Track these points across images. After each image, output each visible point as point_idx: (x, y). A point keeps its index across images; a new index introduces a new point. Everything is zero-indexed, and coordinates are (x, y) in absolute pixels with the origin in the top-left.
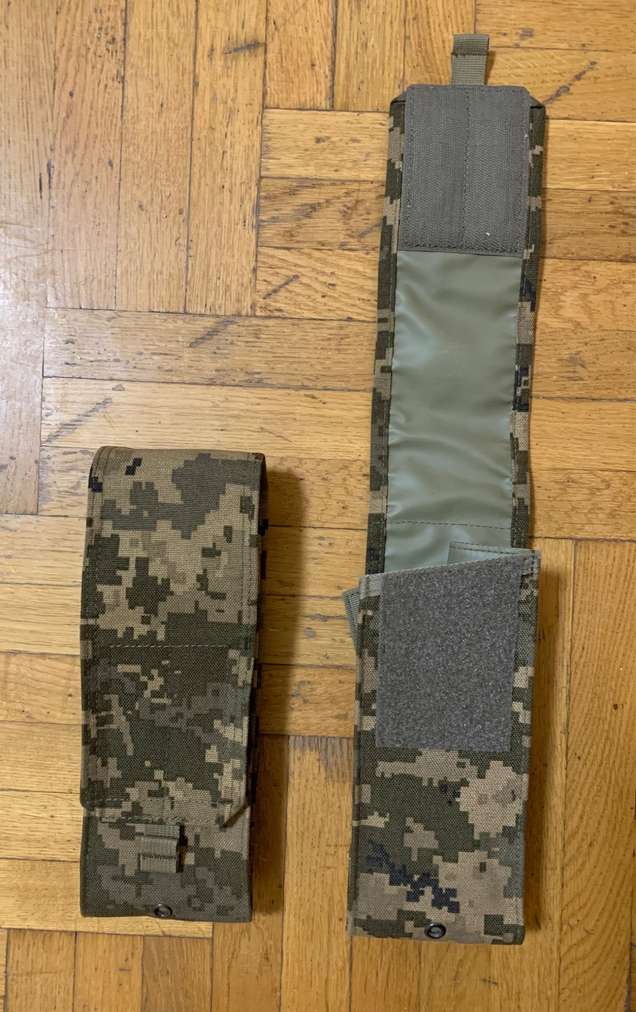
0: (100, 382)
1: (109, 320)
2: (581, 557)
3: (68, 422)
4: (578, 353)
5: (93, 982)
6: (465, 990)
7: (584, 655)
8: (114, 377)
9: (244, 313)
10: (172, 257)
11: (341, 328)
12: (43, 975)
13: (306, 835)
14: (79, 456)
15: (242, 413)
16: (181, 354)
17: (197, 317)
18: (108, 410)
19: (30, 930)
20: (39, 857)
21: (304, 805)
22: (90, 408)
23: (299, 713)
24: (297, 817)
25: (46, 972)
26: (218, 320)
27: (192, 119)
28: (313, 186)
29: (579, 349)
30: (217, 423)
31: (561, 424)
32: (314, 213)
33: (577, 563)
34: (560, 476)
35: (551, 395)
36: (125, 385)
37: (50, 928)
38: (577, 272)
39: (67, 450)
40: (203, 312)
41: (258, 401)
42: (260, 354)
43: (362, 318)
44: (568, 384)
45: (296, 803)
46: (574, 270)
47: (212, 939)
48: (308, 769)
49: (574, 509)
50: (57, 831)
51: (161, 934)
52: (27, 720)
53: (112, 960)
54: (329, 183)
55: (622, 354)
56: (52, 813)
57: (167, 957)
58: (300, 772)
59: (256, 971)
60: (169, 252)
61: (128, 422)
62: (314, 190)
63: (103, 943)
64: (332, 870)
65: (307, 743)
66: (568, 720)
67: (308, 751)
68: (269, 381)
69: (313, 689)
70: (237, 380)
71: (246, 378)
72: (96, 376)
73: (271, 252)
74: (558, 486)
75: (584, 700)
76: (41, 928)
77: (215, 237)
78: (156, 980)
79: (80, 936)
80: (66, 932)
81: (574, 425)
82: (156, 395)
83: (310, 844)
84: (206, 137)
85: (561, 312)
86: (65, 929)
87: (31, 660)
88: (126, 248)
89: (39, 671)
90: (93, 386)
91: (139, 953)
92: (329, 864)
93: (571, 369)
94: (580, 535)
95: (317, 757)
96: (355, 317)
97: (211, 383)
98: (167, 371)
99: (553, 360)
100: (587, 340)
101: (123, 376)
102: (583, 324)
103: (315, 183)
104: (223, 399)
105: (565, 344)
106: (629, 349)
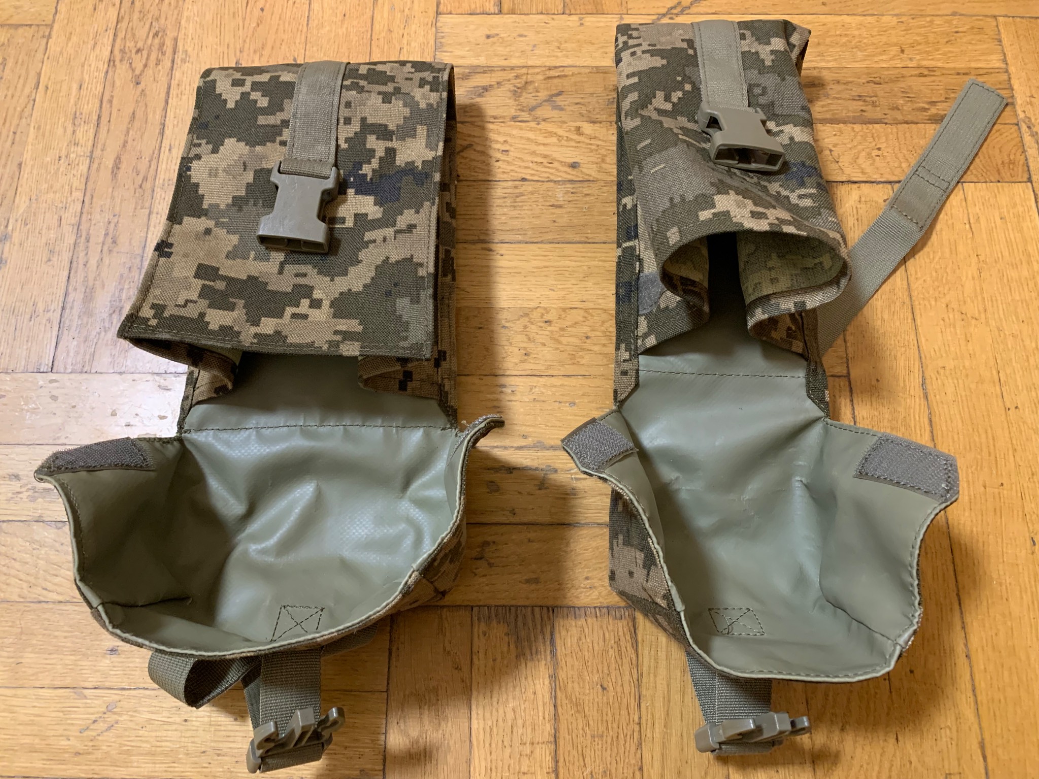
11: (516, 187)
27: (372, 25)
28: (485, 72)
32: (486, 93)
43: (536, 178)
54: (499, 69)
62: (486, 75)
84: (384, 38)
103: (487, 70)
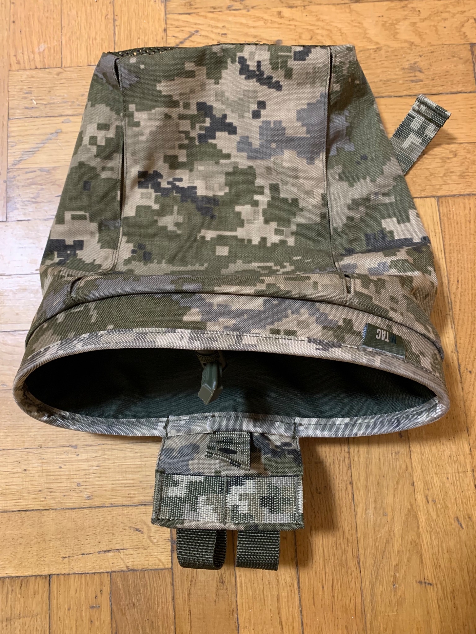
0: (52, 118)
1: (58, 74)
2: (444, 210)
3: (29, 150)
4: (415, 63)
5: (67, 622)
6: (404, 594)
7: (460, 286)
8: (63, 114)
10: (103, 28)
12: (21, 620)
14: (38, 173)
18: (58, 137)
19: (9, 577)
20: (15, 508)
22: (44, 138)
25: (24, 617)
29: (416, 60)
33: (442, 215)
35: (400, 94)
36: (71, 118)
37: (27, 574)
38: (405, 8)
39: (28, 170)
44: (412, 85)
46: (403, 7)
47: (172, 569)
49: (432, 174)
50: (30, 483)
51: (125, 569)
53: (83, 597)
55: (448, 60)
56: (25, 468)
57: (132, 590)
59: (214, 596)
60: (100, 25)
63: (74, 583)
66: (456, 342)
72: (49, 114)
73: (176, 17)
75: (466, 323)
76: (18, 575)
77: (134, 11)
78: (124, 614)
79: (54, 579)
80: (41, 576)
85: (398, 36)
86: (39, 574)
87: (4, 337)
88: (69, 25)
90: (47, 122)
91: (107, 589)
93: (413, 75)
94: (440, 193)
99: (397, 69)
100: (421, 54)
101: (70, 112)
102: (416, 43)
105: (405, 58)
106: (454, 57)
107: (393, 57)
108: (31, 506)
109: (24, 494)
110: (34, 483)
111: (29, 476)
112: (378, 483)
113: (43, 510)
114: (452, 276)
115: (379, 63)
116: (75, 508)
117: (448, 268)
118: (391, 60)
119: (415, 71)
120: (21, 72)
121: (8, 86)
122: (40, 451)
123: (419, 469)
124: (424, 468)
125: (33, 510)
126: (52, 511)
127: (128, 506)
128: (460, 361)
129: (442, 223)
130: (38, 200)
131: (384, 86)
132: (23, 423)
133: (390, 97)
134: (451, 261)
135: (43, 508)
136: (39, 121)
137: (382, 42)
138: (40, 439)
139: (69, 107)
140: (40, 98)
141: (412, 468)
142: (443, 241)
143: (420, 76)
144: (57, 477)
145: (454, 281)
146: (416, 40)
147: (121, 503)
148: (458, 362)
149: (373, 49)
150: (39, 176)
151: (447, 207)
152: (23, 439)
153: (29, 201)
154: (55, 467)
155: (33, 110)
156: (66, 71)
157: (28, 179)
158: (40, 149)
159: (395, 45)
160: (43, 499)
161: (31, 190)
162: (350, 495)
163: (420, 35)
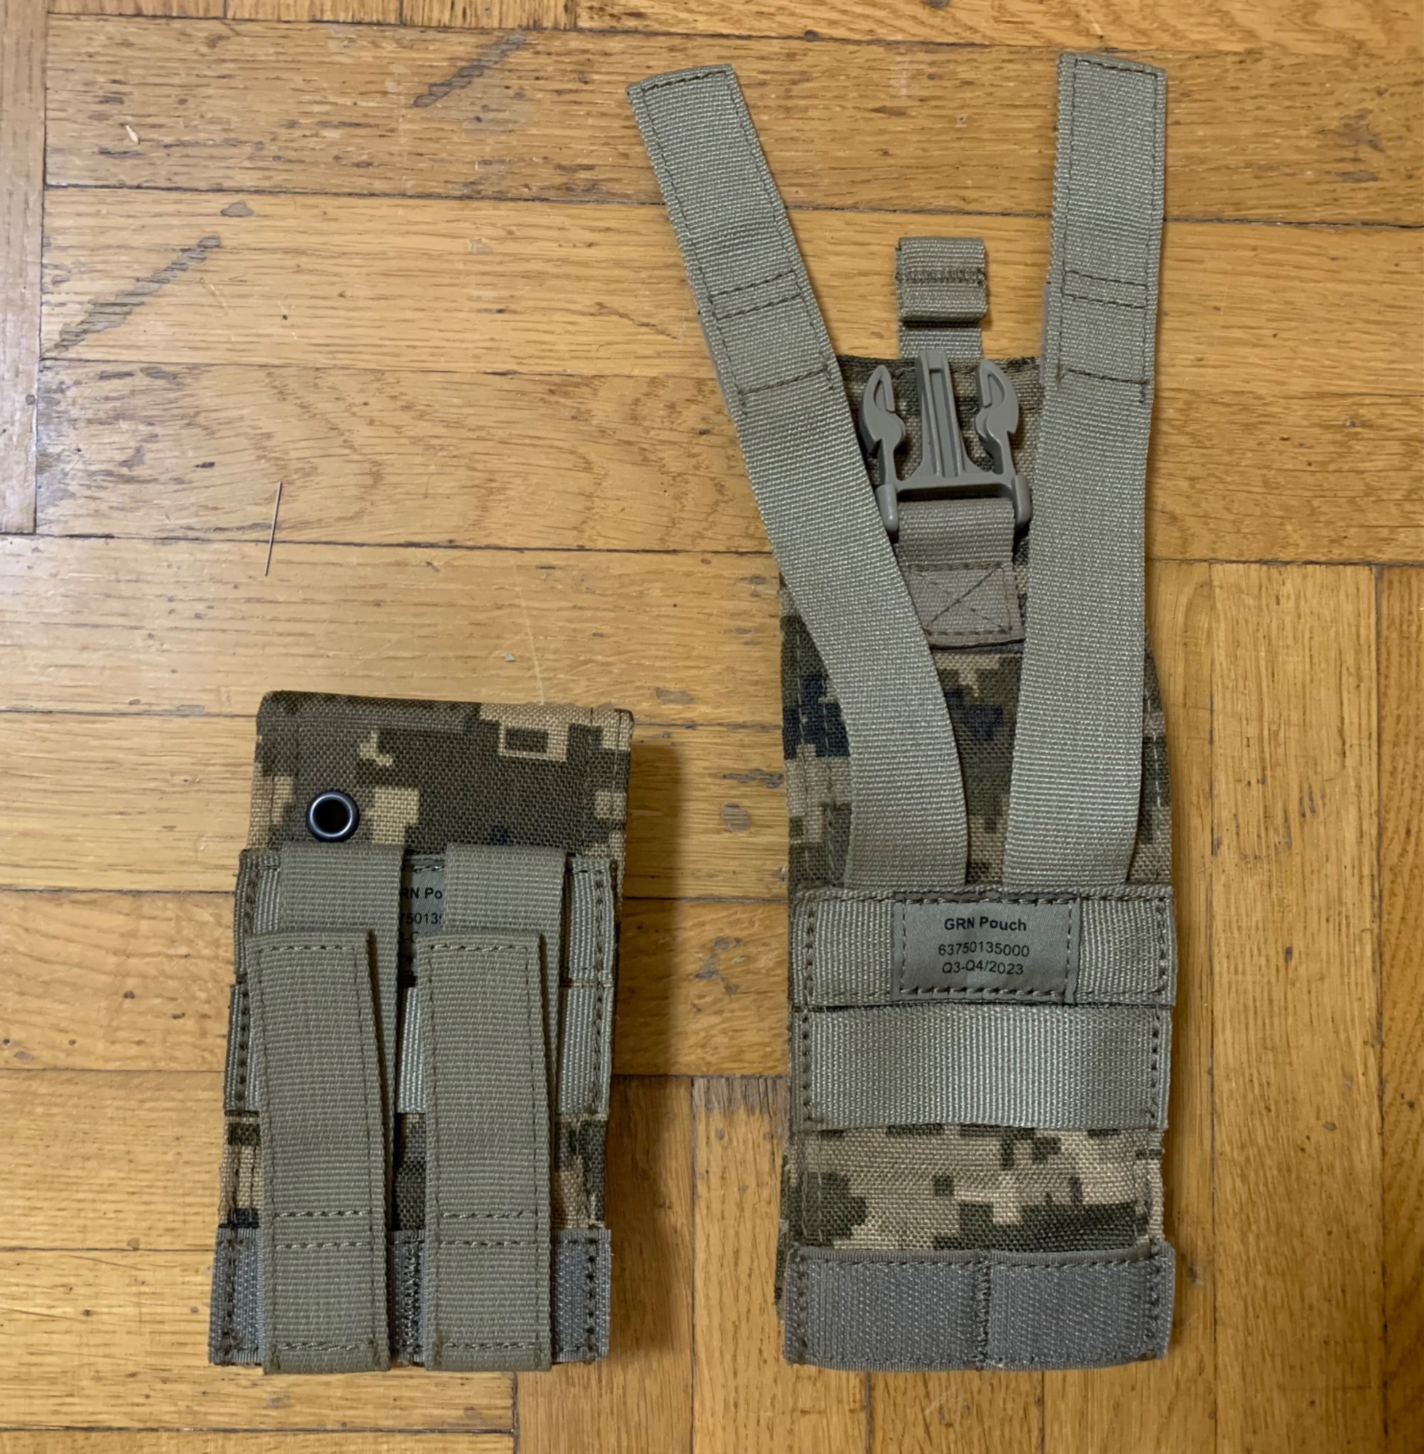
0: (187, 196)
1: (212, 42)
2: (1392, 606)
3: (112, 300)
4: (1361, 116)
7: (1411, 848)
8: (227, 184)
9: (548, 23)
13: (744, 1328)
14: (141, 381)
15: (549, 268)
16: (394, 125)
17: (431, 34)
18: (208, 264)
20: (55, 1421)
21: (736, 1253)
22: (162, 261)
23: (714, 1020)
24: (720, 1284)
26: (484, 39)
29: (1364, 106)
30: (489, 294)
31: (1330, 285)
33: (1385, 623)
34: (1333, 413)
35: (1303, 217)
36: (254, 202)
39: (109, 368)
40: (446, 19)
41: (590, 237)
42: (590, 121)
44: (1343, 188)
45: (716, 1249)
48: (743, 1162)
49: (1370, 491)
50: (102, 1351)
52: (18, 1064)
56: (87, 1305)
58: (724, 1169)
61: (263, 296)
64: (814, 1417)
65: (738, 1094)
66: (1380, 1014)
67: (742, 1113)
68: (616, 187)
69: (749, 959)
70: (535, 185)
71: (560, 180)
72: (181, 181)
74: (1329, 437)
81: (1362, 288)
82: (333, 226)
83: (755, 1353)
87: (24, 909)
89: (46, 936)
90: (171, 208)
92: (806, 1403)
93: (1348, 154)
94: (1387, 554)
95: (766, 1128)
96: (822, 30)
97: (471, 194)
98: (358, 165)
99: (1304, 132)
100: (1382, 85)
101: (248, 179)
102: (1370, 45)
104: (502, 233)
105: (1331, 93)
107: (1295, 88)
108: (105, 1417)
109: (84, 1383)
110: (113, 1350)
111: (99, 1332)
112: (1117, 1406)
113: (140, 1430)
114: (1392, 815)
115: (1249, 105)
116: (234, 1431)
117: (1384, 791)
118: (1286, 98)
119: (1358, 142)
120: (88, 23)
121: (44, 71)
122: (132, 1258)
123: (1235, 1375)
124: (1249, 1370)
125: (109, 1429)
126: (165, 1435)
127: (391, 1431)
128: (1385, 1071)
129: (1383, 650)
130: (138, 471)
131: (1257, 182)
132: (80, 1173)
133: (1270, 222)
134: (1395, 768)
135: (141, 1425)
136: (144, 203)
137: (1267, 34)
138: (132, 1223)
139: (247, 164)
140: (150, 120)
141: (1216, 1368)
142: (1380, 707)
143: (1374, 160)
144: (182, 1339)
145: (1395, 832)
146: (1373, 35)
147: (372, 1423)
148: (1380, 1074)
149: (1236, 54)
150: (142, 392)
151: (1402, 600)
152: (81, 1222)
153: (109, 473)
154: (178, 1310)
155: (129, 162)
156: (238, 34)
157: (107, 399)
158: (145, 299)
159: (1306, 45)
160: (142, 1400)
161: (116, 438)
162: (1035, 1433)
163: (1385, 21)
